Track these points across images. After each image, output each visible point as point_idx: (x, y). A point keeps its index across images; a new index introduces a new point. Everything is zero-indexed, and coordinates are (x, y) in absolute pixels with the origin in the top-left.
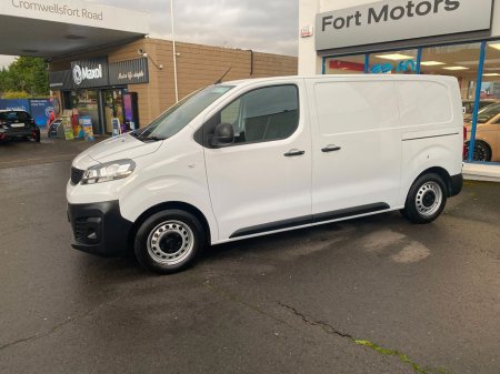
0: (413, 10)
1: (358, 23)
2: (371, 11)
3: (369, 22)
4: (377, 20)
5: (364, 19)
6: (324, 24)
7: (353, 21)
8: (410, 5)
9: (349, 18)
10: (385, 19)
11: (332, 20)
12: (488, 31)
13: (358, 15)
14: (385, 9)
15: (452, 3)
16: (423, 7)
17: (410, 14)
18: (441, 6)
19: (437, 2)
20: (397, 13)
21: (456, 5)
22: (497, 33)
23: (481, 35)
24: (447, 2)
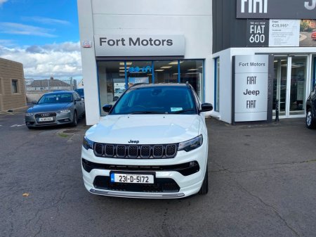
0: (153, 43)
1: (123, 45)
2: (131, 39)
3: (130, 45)
4: (135, 44)
5: (127, 42)
6: (101, 42)
7: (120, 43)
8: (151, 40)
9: (117, 41)
10: (139, 45)
11: (107, 40)
12: (183, 56)
13: (123, 40)
14: (138, 39)
15: (170, 42)
16: (157, 43)
17: (151, 45)
18: (165, 43)
19: (163, 41)
20: (145, 43)
21: (172, 44)
22: (186, 58)
23: (180, 58)
24: (167, 41)
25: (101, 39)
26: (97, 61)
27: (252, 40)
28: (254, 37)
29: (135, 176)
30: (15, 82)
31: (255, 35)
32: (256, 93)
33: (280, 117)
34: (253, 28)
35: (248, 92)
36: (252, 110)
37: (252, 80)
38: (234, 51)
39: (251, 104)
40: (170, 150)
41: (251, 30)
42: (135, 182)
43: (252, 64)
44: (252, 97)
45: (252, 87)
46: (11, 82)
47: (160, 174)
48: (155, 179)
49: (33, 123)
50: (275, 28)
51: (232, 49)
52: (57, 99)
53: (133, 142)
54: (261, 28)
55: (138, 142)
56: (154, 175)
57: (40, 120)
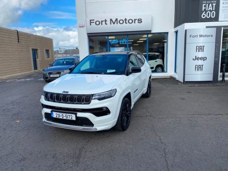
0: (127, 21)
1: (106, 24)
2: (111, 20)
3: (111, 24)
4: (114, 23)
5: (108, 22)
6: (91, 23)
7: (104, 23)
8: (126, 20)
9: (102, 22)
10: (117, 23)
11: (95, 21)
12: (150, 31)
13: (106, 21)
14: (117, 20)
15: (140, 21)
16: (130, 21)
17: (126, 23)
18: (137, 21)
19: (135, 20)
20: (121, 22)
21: (141, 22)
22: (152, 32)
23: (148, 32)
24: (138, 20)
25: (90, 20)
26: (89, 36)
27: (204, 16)
28: (206, 13)
29: (64, 115)
30: (47, 51)
31: (206, 11)
32: (204, 59)
33: (226, 79)
34: (205, 6)
35: (197, 58)
36: (200, 72)
37: (200, 49)
38: (188, 26)
39: (199, 68)
40: (87, 99)
41: (203, 8)
42: (65, 118)
43: (201, 36)
44: (200, 62)
45: (200, 55)
46: (45, 51)
47: (80, 115)
48: (76, 117)
49: (47, 78)
50: (225, 6)
51: (186, 24)
52: (65, 62)
53: (64, 92)
54: (212, 6)
55: (68, 92)
56: (76, 114)
57: (51, 76)
